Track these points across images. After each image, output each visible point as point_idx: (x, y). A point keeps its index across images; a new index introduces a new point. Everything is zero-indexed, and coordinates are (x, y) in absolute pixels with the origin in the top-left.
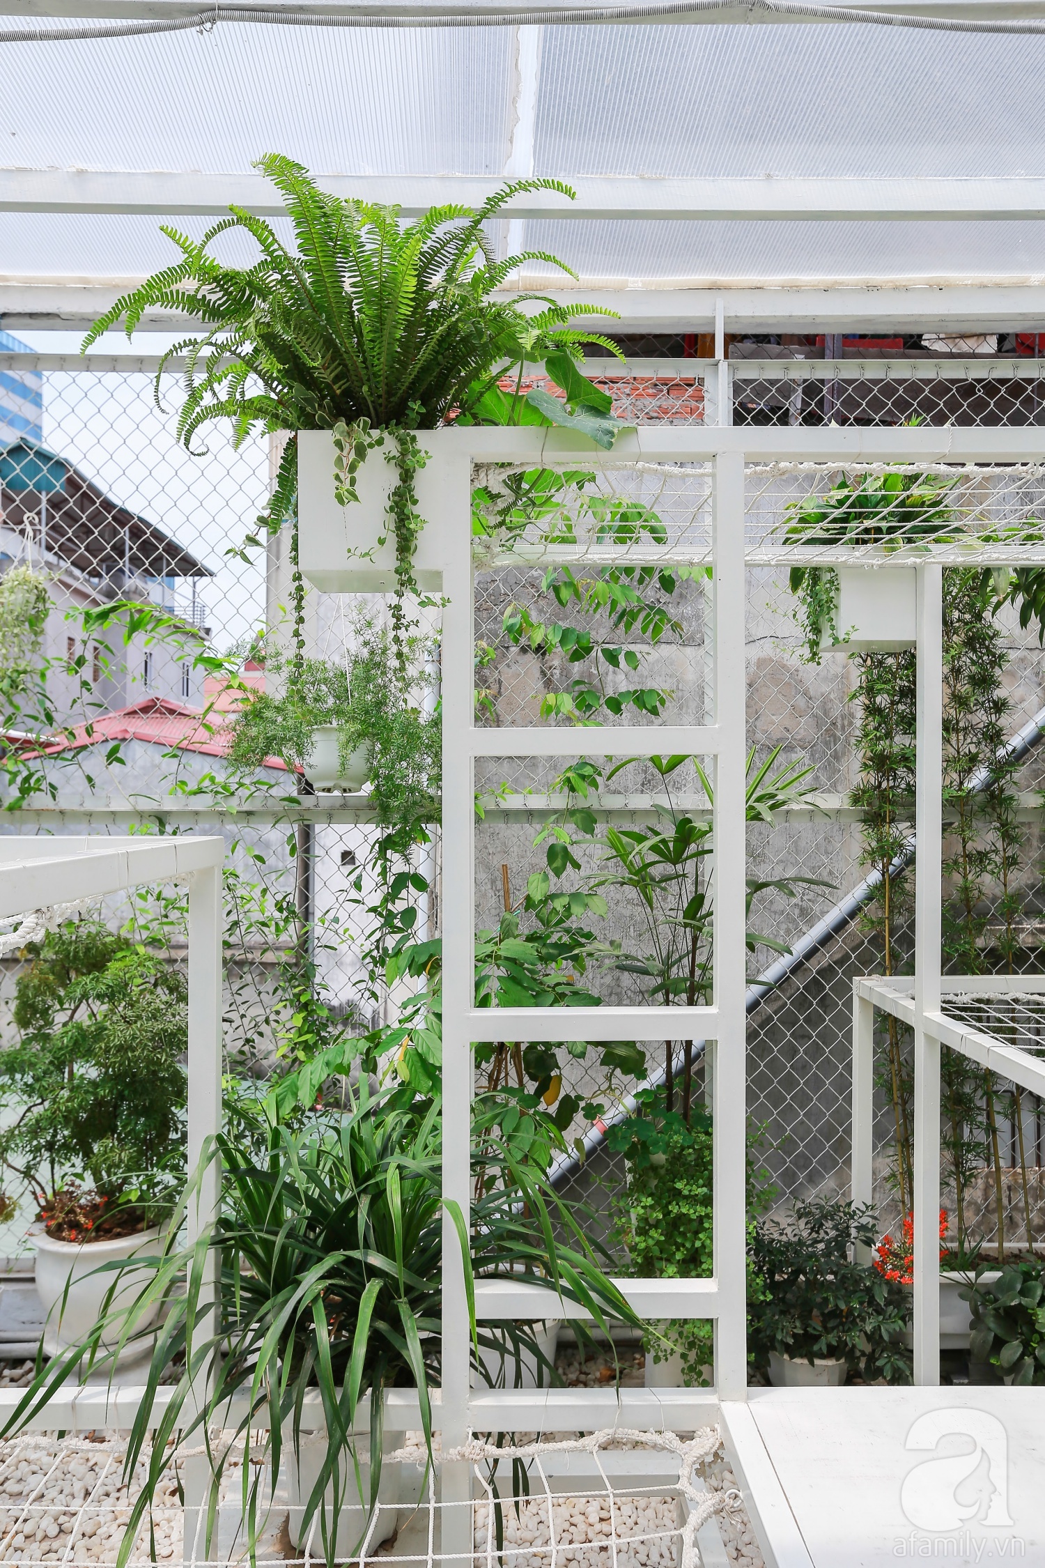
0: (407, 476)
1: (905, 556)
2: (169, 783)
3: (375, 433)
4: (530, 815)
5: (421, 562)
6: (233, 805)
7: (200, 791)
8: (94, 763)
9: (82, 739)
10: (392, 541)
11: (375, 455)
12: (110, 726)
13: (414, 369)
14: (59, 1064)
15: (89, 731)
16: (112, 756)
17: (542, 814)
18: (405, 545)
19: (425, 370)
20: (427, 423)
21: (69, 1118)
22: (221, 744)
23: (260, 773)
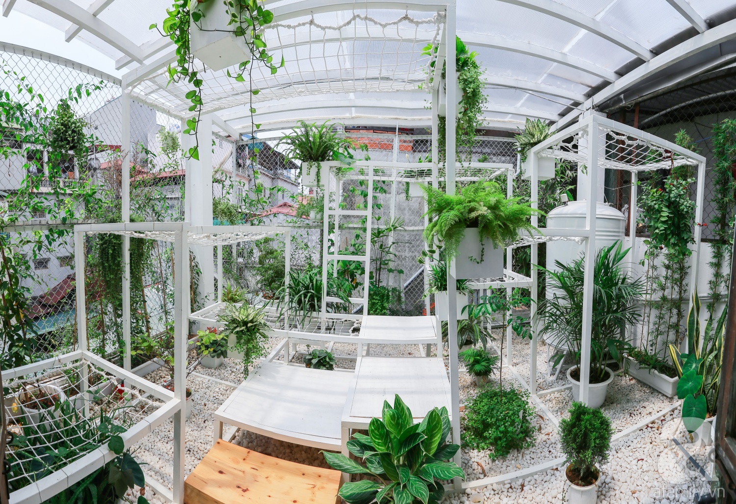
0: (319, 170)
1: (420, 180)
2: (285, 221)
3: (314, 163)
4: (354, 228)
5: (321, 183)
6: (297, 225)
7: (291, 222)
8: (272, 217)
9: (269, 213)
10: (316, 180)
11: (314, 167)
12: (275, 210)
13: (319, 152)
14: (266, 271)
15: (270, 211)
16: (275, 216)
17: (357, 228)
18: (318, 181)
19: (322, 151)
20: (323, 160)
21: (268, 279)
22: (294, 213)
23: (302, 219)
